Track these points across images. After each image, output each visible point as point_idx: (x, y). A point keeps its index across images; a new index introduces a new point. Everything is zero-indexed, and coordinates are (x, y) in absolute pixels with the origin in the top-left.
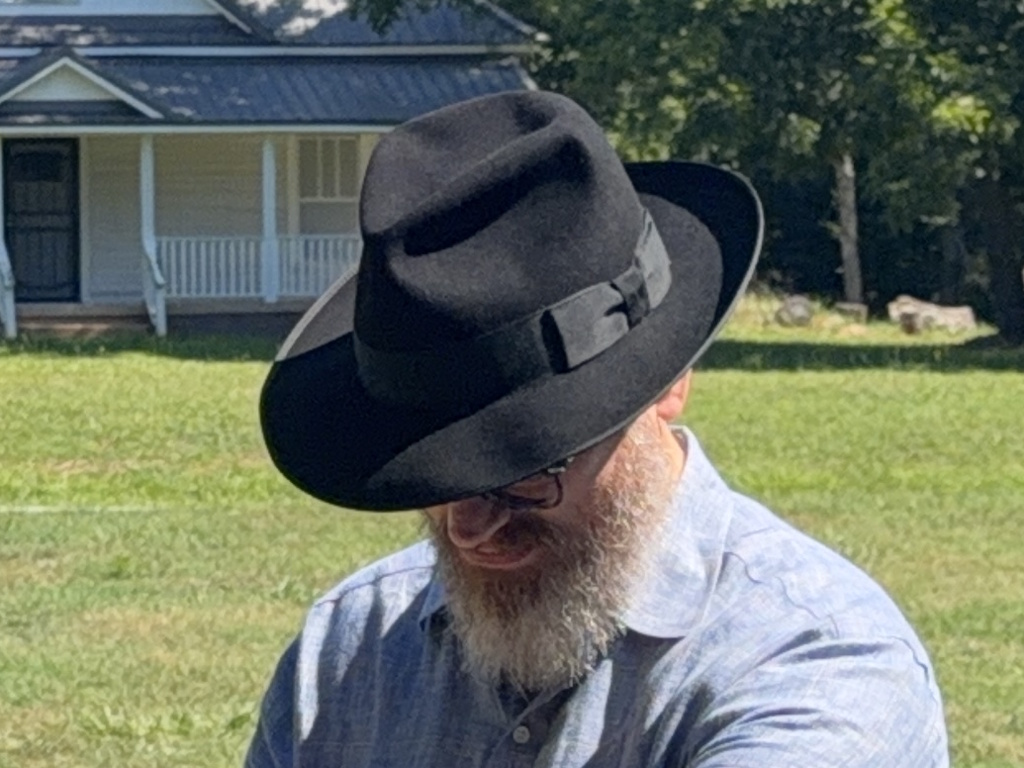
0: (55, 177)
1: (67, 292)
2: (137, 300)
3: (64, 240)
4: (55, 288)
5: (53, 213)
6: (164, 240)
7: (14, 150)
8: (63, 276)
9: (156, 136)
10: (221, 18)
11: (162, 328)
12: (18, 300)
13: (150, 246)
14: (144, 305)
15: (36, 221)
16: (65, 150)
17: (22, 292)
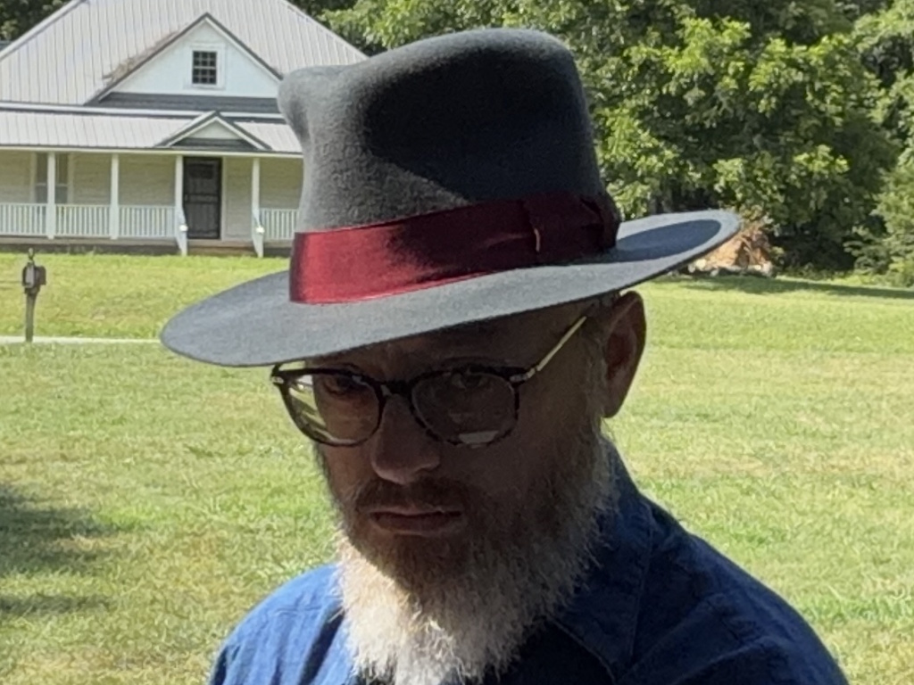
0: (209, 176)
1: (214, 235)
2: (247, 240)
3: (212, 208)
4: (208, 232)
5: (208, 194)
6: (264, 210)
7: (189, 162)
8: (212, 226)
9: (262, 159)
11: (261, 254)
12: (189, 237)
13: (256, 211)
14: (252, 243)
15: (200, 198)
16: (215, 163)
17: (191, 234)
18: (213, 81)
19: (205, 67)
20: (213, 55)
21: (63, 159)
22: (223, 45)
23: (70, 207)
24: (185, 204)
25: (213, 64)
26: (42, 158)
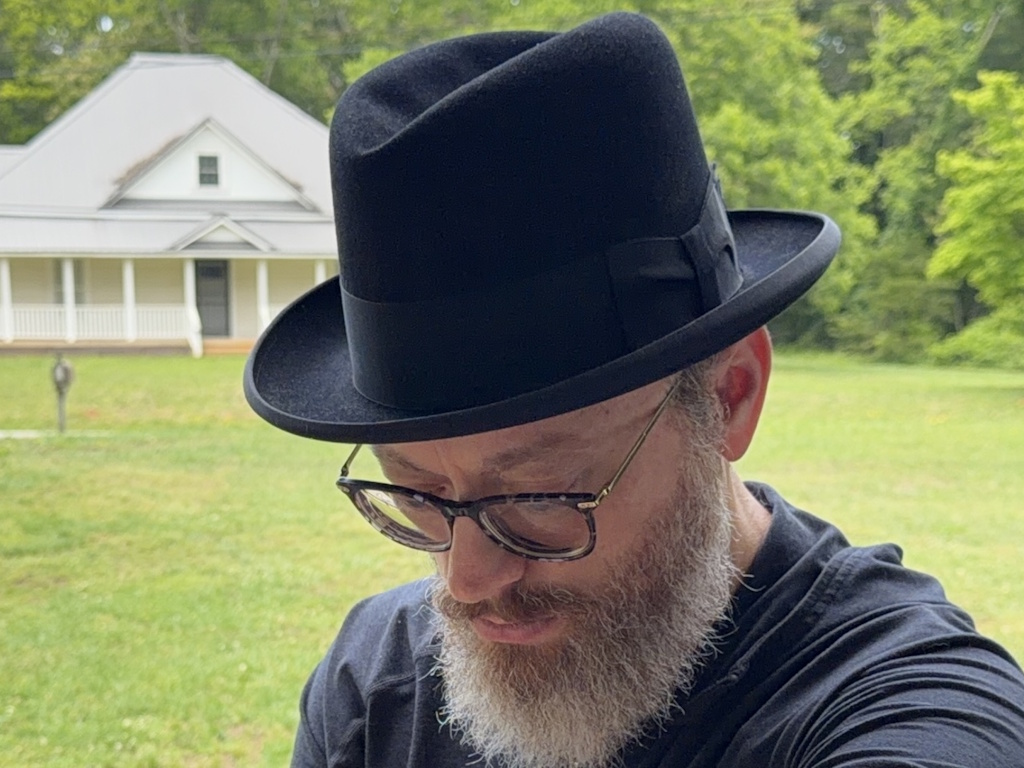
1: (225, 334)
4: (219, 332)
7: (200, 265)
8: (223, 326)
9: (267, 260)
10: (296, 201)
12: (203, 337)
15: (211, 300)
16: (222, 265)
17: (205, 332)
18: (216, 182)
19: (209, 170)
20: (215, 159)
21: (79, 264)
22: (224, 149)
23: (90, 311)
24: (199, 305)
25: (215, 167)
26: (58, 263)
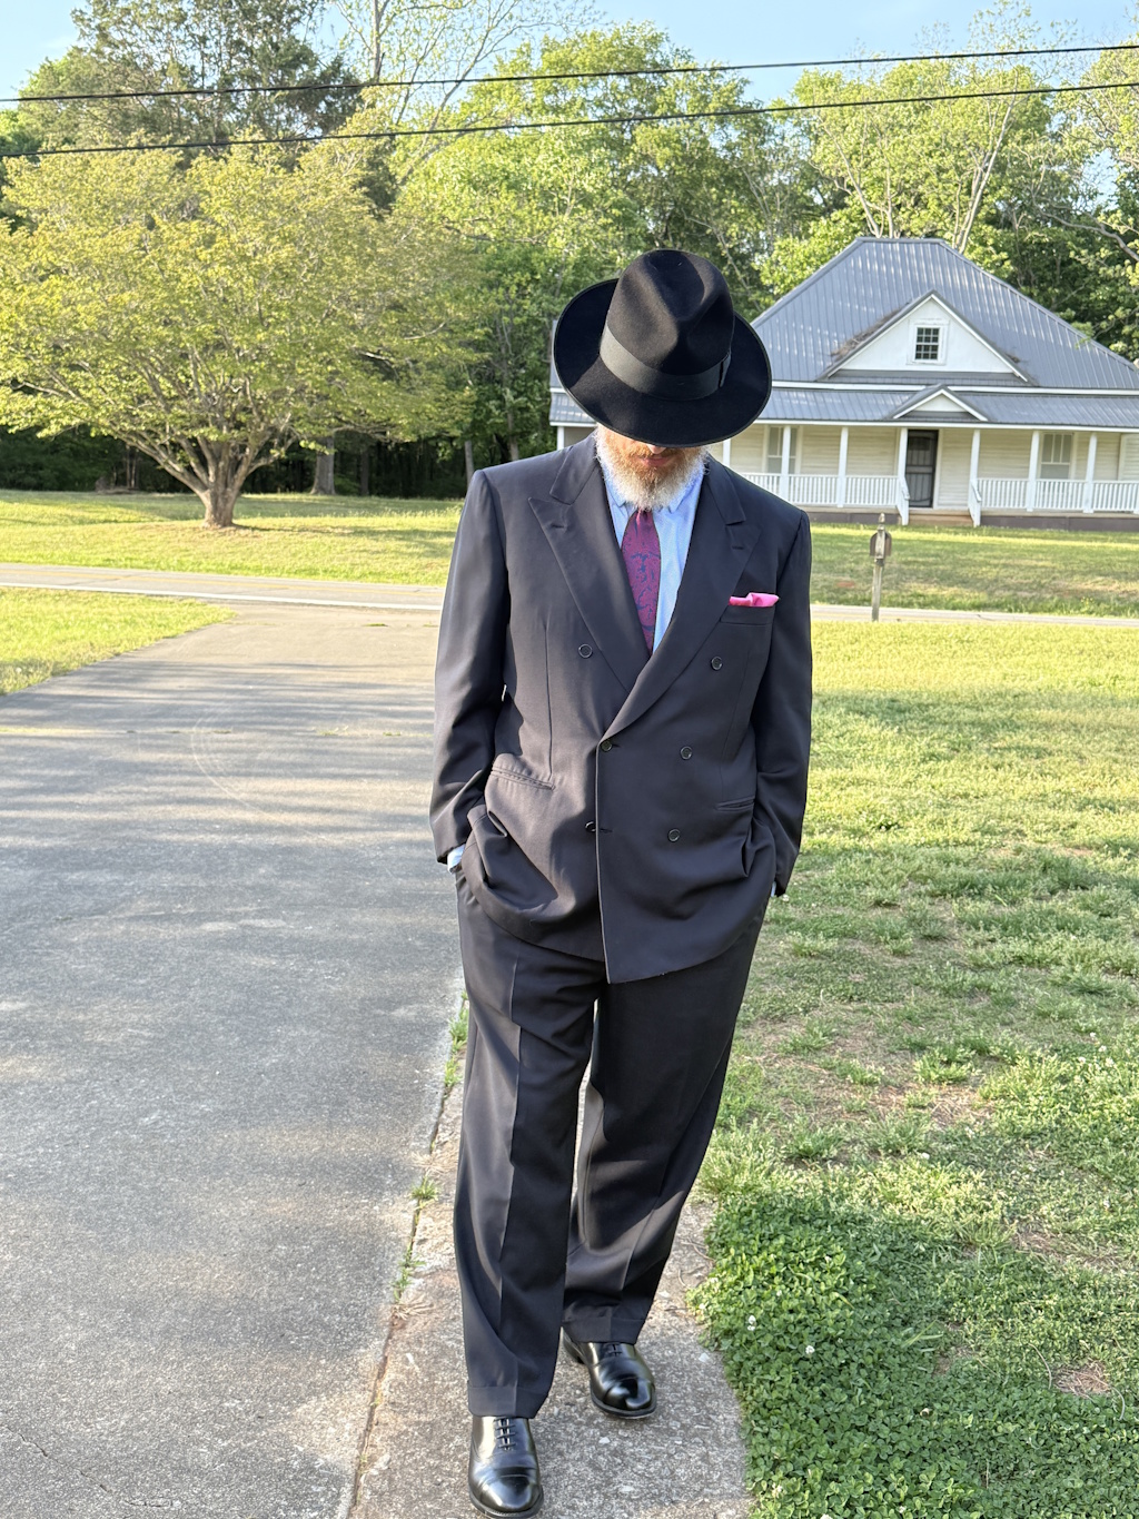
0: (926, 448)
1: (927, 503)
2: (965, 508)
3: (927, 478)
4: (921, 500)
5: (924, 466)
6: (981, 479)
8: (925, 496)
9: (982, 429)
10: (1013, 374)
11: (977, 521)
12: (910, 506)
13: (974, 481)
14: (969, 511)
15: (916, 469)
16: (931, 435)
17: (913, 503)
18: (934, 357)
19: (927, 344)
20: (936, 331)
21: (794, 432)
22: (945, 321)
24: (907, 473)
25: (936, 340)
26: (777, 430)
